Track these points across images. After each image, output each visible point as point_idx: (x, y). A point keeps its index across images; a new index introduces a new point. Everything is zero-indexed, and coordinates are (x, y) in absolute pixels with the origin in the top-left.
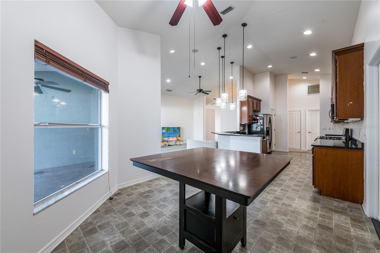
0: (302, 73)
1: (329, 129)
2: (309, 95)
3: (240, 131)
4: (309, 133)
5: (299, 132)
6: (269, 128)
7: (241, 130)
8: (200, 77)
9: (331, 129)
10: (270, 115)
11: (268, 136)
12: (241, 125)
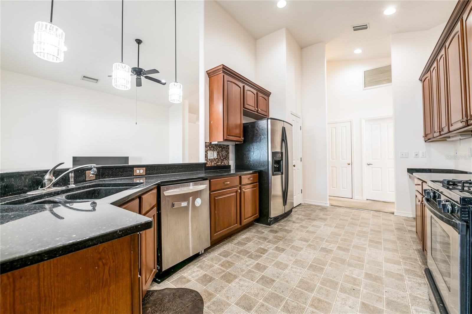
0: (355, 30)
1: (417, 155)
2: (366, 88)
3: (206, 164)
4: (369, 165)
5: (349, 164)
6: (282, 153)
7: (212, 160)
8: (139, 42)
9: (420, 155)
10: (284, 121)
11: (280, 173)
12: (209, 146)
